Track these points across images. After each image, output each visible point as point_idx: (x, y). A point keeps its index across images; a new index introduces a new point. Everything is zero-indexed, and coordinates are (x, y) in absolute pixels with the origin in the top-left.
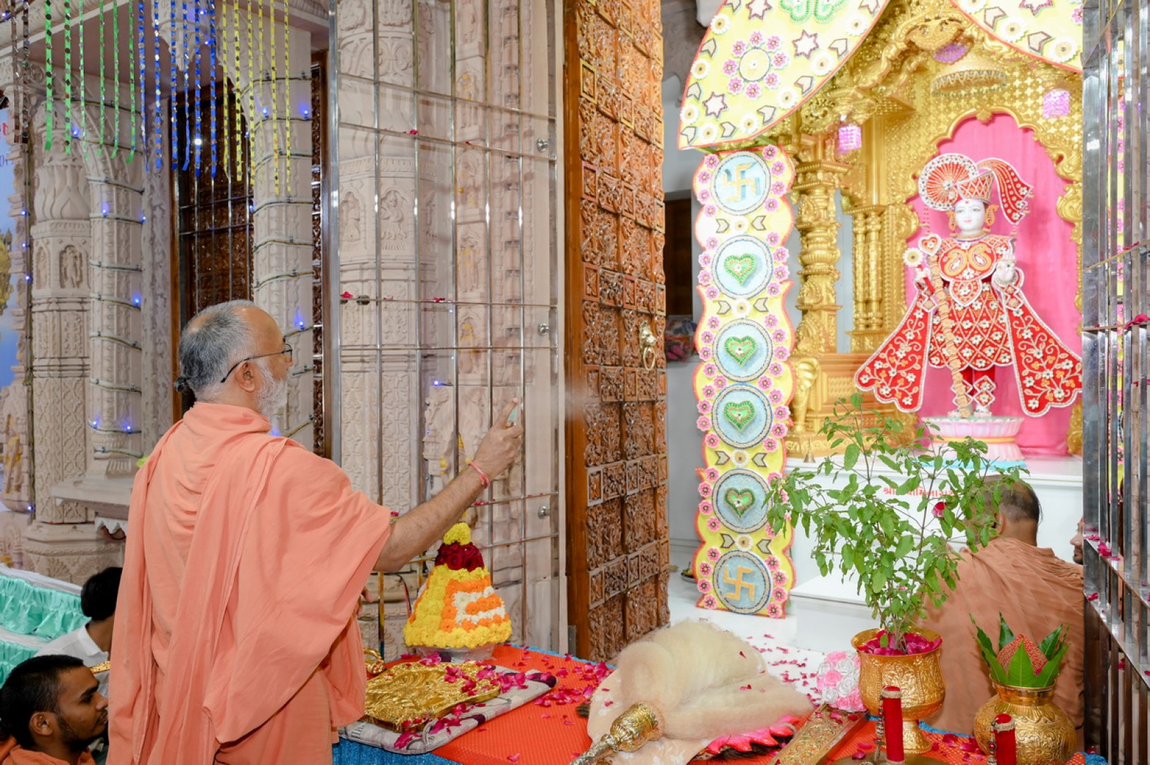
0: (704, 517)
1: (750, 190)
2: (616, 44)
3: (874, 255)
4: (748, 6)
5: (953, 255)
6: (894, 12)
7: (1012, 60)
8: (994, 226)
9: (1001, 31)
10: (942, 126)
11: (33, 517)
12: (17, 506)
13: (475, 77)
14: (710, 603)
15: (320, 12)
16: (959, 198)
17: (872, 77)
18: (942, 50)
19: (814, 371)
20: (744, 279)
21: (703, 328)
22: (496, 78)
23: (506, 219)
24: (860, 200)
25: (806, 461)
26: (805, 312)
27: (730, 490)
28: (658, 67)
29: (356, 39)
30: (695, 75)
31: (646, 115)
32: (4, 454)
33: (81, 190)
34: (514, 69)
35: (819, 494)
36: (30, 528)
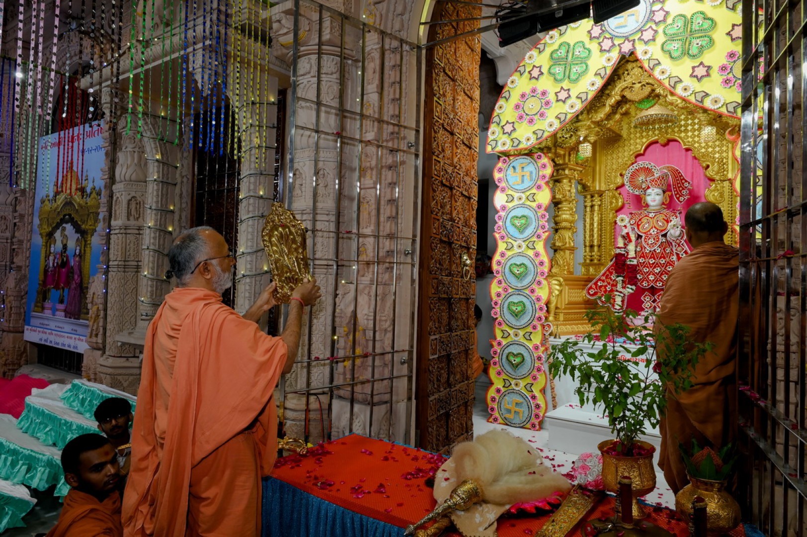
0: (493, 369)
1: (527, 178)
2: (454, 90)
3: (596, 219)
4: (529, 72)
5: (644, 220)
6: (614, 78)
7: (682, 108)
8: (669, 205)
9: (679, 90)
10: (638, 146)
11: (104, 353)
12: (95, 345)
13: (374, 105)
14: (496, 420)
15: (285, 66)
16: (649, 188)
17: (600, 115)
18: (641, 101)
19: (560, 285)
20: (522, 229)
21: (497, 257)
22: (386, 105)
23: (389, 187)
24: (589, 187)
25: (555, 337)
26: (555, 251)
27: (510, 353)
28: (477, 105)
29: (305, 81)
30: (497, 110)
31: (469, 132)
32: (89, 316)
33: (142, 165)
34: (397, 100)
35: (582, 355)
36: (102, 359)
